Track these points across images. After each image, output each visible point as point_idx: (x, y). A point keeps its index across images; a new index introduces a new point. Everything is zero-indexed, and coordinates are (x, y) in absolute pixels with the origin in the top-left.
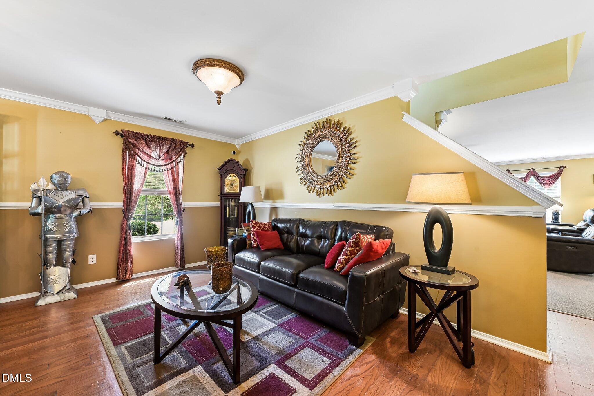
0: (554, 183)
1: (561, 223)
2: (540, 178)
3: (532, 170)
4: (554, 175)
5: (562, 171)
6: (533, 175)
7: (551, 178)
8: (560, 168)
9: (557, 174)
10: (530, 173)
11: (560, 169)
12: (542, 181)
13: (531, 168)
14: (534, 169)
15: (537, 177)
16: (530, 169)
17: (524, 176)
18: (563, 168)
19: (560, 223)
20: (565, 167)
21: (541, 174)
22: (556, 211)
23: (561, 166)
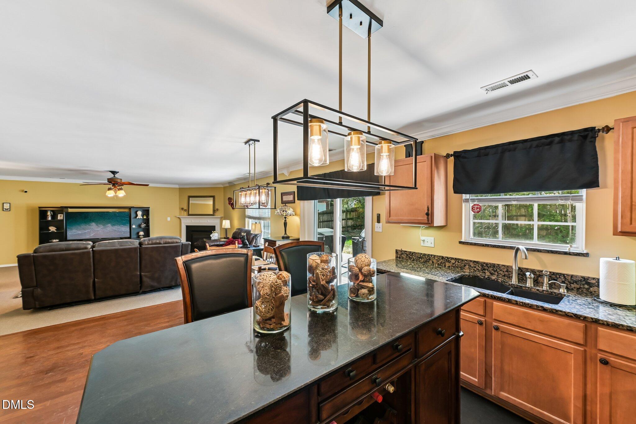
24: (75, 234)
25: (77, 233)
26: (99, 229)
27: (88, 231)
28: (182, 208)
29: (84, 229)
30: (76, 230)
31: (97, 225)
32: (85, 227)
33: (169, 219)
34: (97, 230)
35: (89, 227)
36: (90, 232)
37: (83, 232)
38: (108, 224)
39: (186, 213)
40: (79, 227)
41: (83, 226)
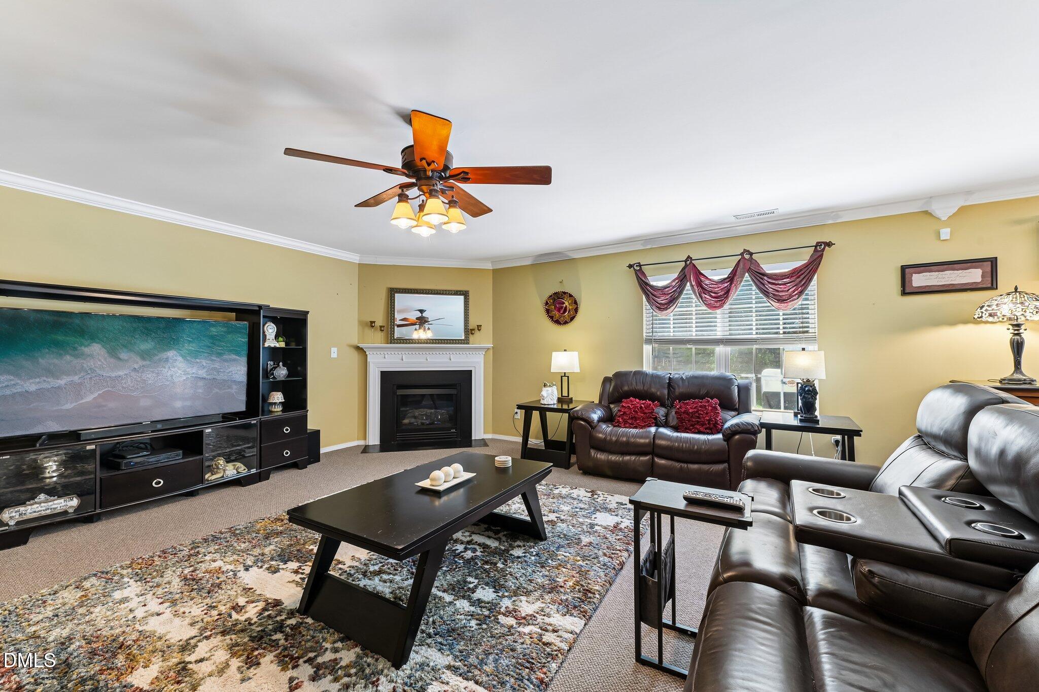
0: (801, 293)
1: (821, 425)
2: (765, 278)
3: (747, 256)
4: (801, 270)
5: (821, 256)
6: (749, 270)
7: (793, 279)
8: (816, 246)
9: (806, 266)
10: (741, 265)
11: (816, 251)
12: (771, 289)
13: (745, 251)
14: (751, 254)
15: (759, 277)
16: (742, 254)
17: (726, 276)
18: (823, 247)
19: (817, 422)
20: (829, 244)
21: (770, 268)
22: (808, 381)
23: (818, 243)
24: (8, 392)
25: (18, 389)
26: (121, 373)
27: (72, 383)
28: (372, 322)
29: (51, 373)
30: (12, 374)
31: (113, 353)
32: (56, 361)
33: (334, 352)
34: (113, 375)
35: (75, 362)
36: (81, 384)
37: (45, 386)
38: (165, 350)
39: (380, 336)
40: (27, 364)
41: (47, 359)
